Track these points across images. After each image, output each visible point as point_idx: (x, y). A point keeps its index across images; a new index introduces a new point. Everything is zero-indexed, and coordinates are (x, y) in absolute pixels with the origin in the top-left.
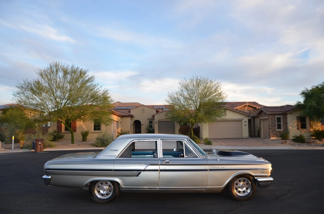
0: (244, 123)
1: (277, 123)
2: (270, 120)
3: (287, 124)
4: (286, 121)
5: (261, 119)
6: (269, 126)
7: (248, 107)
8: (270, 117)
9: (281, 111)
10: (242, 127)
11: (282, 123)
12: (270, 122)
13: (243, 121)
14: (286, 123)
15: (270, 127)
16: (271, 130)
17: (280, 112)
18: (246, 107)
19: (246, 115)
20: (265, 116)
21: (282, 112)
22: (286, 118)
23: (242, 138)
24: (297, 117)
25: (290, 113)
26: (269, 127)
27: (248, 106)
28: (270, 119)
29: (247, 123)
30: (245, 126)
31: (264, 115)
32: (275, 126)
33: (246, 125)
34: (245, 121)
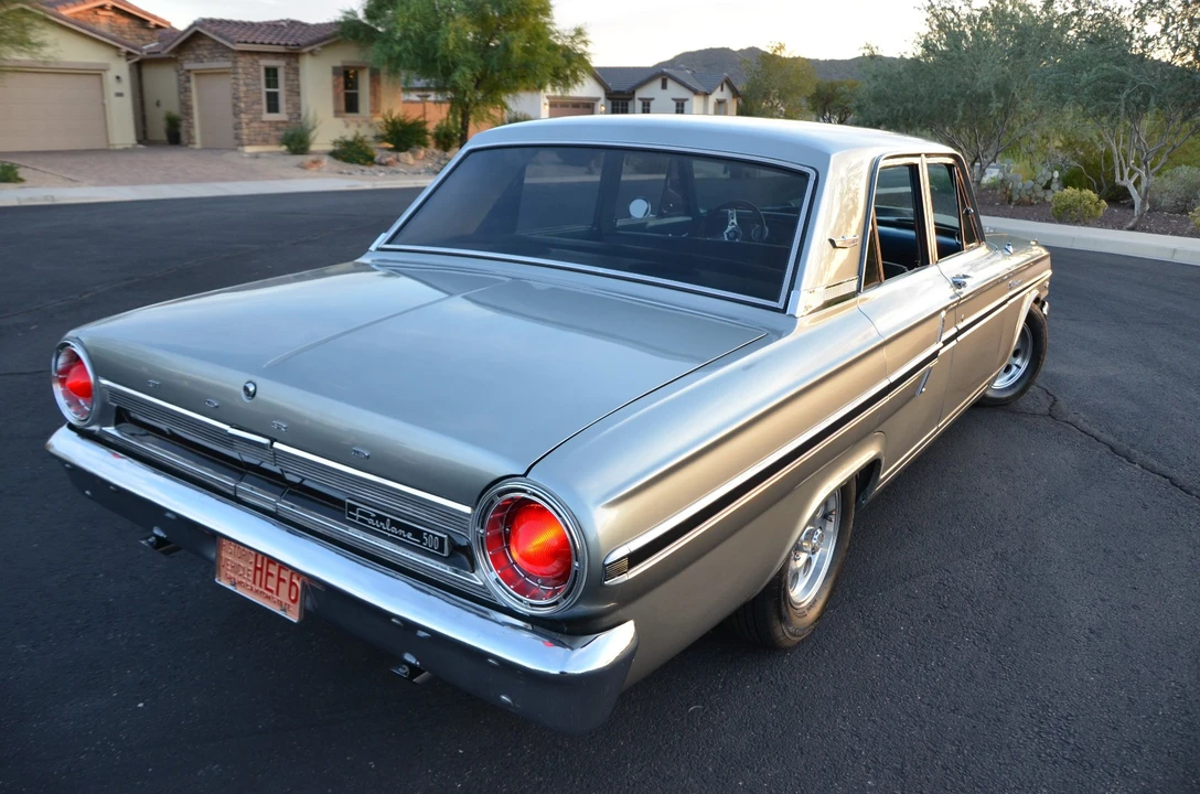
0: (111, 86)
1: (264, 90)
2: (238, 76)
3: (298, 94)
4: (296, 83)
5: (189, 71)
6: (237, 98)
7: (111, 14)
8: (240, 64)
9: (283, 43)
10: (106, 102)
11: (281, 90)
12: (241, 82)
13: (110, 77)
14: (295, 91)
15: (242, 105)
16: (243, 116)
17: (278, 44)
18: (101, 12)
19: (117, 48)
20: (213, 58)
21: (286, 45)
22: (296, 71)
23: (108, 151)
24: (336, 71)
25: (311, 53)
26: (235, 105)
27: (114, 8)
28: (240, 70)
29: (126, 87)
30: (119, 98)
31: (205, 53)
32: (258, 102)
33: (120, 95)
34: (118, 78)
